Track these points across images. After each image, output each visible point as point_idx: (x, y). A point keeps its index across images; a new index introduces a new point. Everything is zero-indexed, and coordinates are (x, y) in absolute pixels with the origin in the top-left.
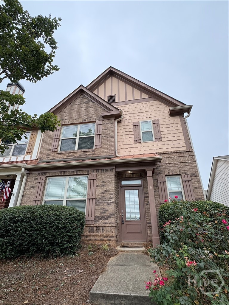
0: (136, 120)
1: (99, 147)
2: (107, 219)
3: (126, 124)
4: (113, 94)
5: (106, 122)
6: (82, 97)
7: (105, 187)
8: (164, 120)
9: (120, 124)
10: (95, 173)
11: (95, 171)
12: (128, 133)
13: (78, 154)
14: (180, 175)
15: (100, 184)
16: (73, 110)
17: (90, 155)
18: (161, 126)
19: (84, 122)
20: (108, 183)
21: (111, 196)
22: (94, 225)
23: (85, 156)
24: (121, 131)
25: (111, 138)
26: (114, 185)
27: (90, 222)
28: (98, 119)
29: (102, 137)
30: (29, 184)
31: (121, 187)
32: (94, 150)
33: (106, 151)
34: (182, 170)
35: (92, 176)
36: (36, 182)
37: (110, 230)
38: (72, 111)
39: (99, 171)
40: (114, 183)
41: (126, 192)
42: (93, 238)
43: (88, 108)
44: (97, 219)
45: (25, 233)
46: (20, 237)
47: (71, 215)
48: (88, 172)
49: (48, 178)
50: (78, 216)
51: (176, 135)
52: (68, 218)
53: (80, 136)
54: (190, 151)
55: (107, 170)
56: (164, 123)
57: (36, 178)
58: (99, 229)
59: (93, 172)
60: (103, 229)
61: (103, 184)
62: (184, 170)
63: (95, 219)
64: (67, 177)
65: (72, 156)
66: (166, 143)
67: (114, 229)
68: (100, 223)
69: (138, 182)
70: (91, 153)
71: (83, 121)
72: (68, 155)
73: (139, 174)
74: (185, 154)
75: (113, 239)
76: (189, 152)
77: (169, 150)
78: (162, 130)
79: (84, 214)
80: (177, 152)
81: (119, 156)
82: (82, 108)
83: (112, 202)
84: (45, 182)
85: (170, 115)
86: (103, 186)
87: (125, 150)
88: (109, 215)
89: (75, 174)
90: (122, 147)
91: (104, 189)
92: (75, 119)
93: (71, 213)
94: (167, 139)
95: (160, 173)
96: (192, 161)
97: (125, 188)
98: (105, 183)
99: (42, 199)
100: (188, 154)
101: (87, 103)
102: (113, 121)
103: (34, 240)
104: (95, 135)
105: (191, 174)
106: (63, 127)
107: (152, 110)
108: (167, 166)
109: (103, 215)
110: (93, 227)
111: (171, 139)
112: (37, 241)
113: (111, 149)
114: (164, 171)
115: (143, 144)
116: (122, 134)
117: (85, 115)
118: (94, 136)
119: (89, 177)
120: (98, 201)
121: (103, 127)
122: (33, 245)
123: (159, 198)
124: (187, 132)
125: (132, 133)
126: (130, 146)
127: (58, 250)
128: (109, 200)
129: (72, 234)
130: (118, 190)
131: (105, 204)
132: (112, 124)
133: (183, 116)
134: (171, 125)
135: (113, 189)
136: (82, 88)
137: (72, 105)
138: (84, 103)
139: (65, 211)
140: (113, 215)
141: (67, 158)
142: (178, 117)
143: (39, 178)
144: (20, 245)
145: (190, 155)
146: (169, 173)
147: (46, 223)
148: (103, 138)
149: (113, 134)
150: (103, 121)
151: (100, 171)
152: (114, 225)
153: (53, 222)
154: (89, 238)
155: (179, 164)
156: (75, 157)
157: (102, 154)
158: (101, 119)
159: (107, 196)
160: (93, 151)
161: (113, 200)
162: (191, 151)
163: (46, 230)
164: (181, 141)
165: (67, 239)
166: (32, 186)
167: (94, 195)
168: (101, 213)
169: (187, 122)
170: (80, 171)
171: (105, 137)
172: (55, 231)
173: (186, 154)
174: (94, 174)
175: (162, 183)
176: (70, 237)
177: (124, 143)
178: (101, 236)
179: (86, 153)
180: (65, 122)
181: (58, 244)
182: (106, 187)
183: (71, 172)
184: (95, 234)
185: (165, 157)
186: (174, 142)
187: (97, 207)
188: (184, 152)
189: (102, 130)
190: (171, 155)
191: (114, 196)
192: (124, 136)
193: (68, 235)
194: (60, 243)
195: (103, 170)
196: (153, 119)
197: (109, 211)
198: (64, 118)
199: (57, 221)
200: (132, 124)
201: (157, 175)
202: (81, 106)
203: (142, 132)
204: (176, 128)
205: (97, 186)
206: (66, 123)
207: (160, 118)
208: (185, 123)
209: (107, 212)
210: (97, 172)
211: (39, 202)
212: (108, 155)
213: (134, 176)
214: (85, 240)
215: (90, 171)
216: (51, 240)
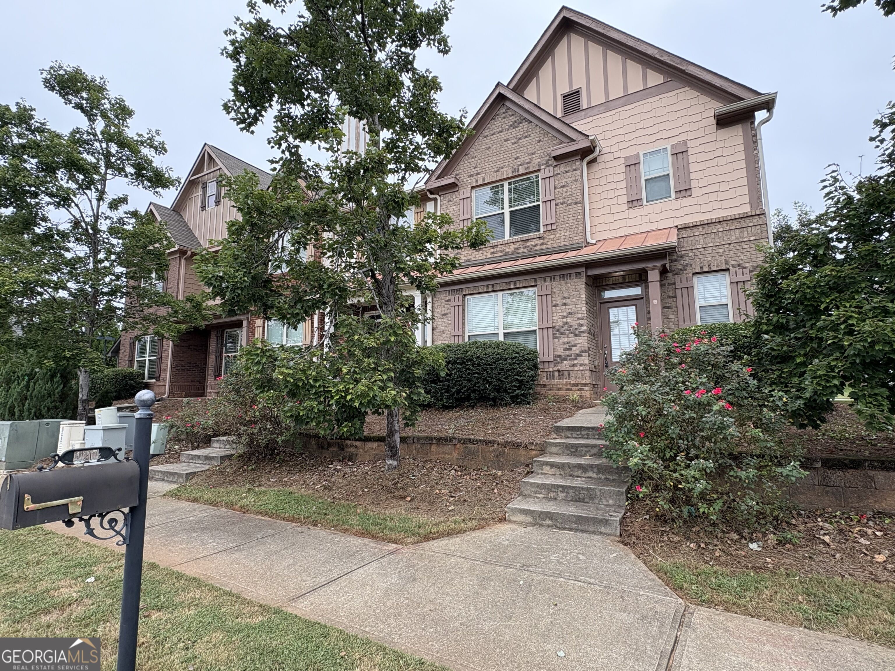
0: (631, 152)
1: (551, 228)
2: (576, 359)
3: (608, 165)
4: (575, 87)
5: (562, 168)
6: (504, 113)
7: (568, 307)
8: (702, 141)
9: (596, 167)
10: (548, 283)
11: (548, 279)
12: (613, 186)
13: (513, 247)
14: (728, 270)
15: (560, 301)
16: (489, 148)
17: (535, 246)
18: (691, 159)
19: (514, 174)
20: (574, 300)
21: (581, 322)
22: (555, 369)
23: (525, 250)
24: (597, 182)
25: (575, 206)
26: (584, 302)
27: (546, 365)
28: (545, 164)
29: (557, 205)
30: (439, 310)
31: (601, 303)
32: (541, 235)
33: (566, 234)
34: (733, 259)
35: (544, 288)
36: (448, 306)
37: (582, 376)
38: (488, 152)
39: (554, 279)
40: (584, 299)
41: (611, 310)
42: (555, 387)
43: (520, 139)
44: (558, 360)
45: (461, 377)
46: (456, 381)
47: (518, 353)
48: (536, 281)
49: (467, 297)
50: (528, 354)
51: (728, 178)
52: (514, 358)
53: (510, 207)
54: (756, 215)
55: (570, 276)
56: (701, 149)
57: (447, 299)
58: (563, 375)
59: (545, 281)
60: (569, 375)
61: (564, 301)
62: (737, 259)
63: (554, 360)
64: (500, 294)
65: (501, 251)
66: (700, 201)
67: (588, 374)
68: (565, 365)
69: (636, 291)
70: (536, 243)
71: (513, 172)
72: (492, 250)
73: (638, 275)
74: (743, 223)
75: (587, 388)
76: (754, 217)
77: (705, 217)
78: (693, 168)
79: (536, 352)
80: (725, 219)
81: (594, 242)
82: (506, 140)
83: (583, 332)
84: (463, 305)
85: (717, 124)
86: (565, 304)
87: (607, 227)
88: (578, 352)
89: (512, 287)
90: (601, 220)
91: (568, 311)
92: (497, 171)
93: (518, 350)
94: (705, 190)
95: (681, 270)
96: (757, 238)
97: (610, 305)
98: (568, 300)
99: (464, 332)
100: (750, 222)
101: (516, 127)
102: (578, 163)
103: (475, 385)
104: (540, 203)
105: (753, 266)
106: (474, 191)
107: (673, 116)
108: (699, 253)
109: (568, 352)
110: (553, 372)
111: (715, 188)
112: (479, 387)
113: (576, 229)
114: (691, 265)
115: (648, 208)
116: (598, 190)
117: (516, 159)
118: (539, 205)
119: (538, 291)
120: (558, 331)
121: (557, 183)
122: (474, 391)
123: (676, 319)
124: (757, 166)
125: (623, 184)
126: (617, 217)
127: (507, 398)
128: (576, 329)
129: (522, 378)
130: (595, 308)
131: (571, 335)
132: (575, 172)
133: (753, 123)
134: (718, 153)
135: (584, 309)
136: (502, 92)
137: (485, 137)
138: (511, 126)
139: (508, 348)
140: (585, 352)
141: (492, 256)
142: (740, 125)
143: (453, 300)
144: (458, 392)
145: (756, 224)
146: (701, 268)
147: (485, 364)
148: (558, 207)
149: (580, 196)
150: (556, 166)
151: (557, 278)
152: (588, 368)
153: (495, 363)
154: (548, 387)
155: (727, 246)
156: (506, 254)
157: (559, 241)
158: (550, 163)
159: (573, 321)
160: (540, 238)
161: (584, 328)
162: (758, 213)
163: (487, 372)
164: (739, 191)
165: (517, 385)
166: (443, 313)
167: (550, 322)
168: (564, 350)
169: (761, 139)
170: (520, 281)
171: (562, 204)
172: (499, 374)
173: (747, 222)
174: (546, 285)
175: (685, 291)
176: (521, 382)
177: (604, 211)
178: (566, 384)
179: (528, 244)
180: (477, 181)
181: (505, 391)
182: (570, 307)
183: (504, 284)
184: (556, 381)
185: (696, 234)
186: (722, 196)
187: (556, 340)
188: (741, 218)
189: (555, 188)
190: (710, 228)
191: (584, 322)
192: (604, 195)
193: (517, 379)
194: (509, 389)
195: (562, 277)
196: (674, 141)
197: (579, 346)
198: (474, 171)
199: (501, 362)
200: (622, 161)
201: (676, 274)
202: (504, 135)
203: (646, 180)
204: (730, 159)
205: (555, 306)
206: (479, 184)
207: (691, 136)
208: (756, 142)
209: (575, 348)
210: (551, 280)
211: (461, 338)
212: (571, 243)
213: (627, 280)
214: (543, 391)
215: (538, 280)
216: (496, 386)
